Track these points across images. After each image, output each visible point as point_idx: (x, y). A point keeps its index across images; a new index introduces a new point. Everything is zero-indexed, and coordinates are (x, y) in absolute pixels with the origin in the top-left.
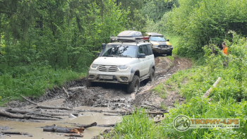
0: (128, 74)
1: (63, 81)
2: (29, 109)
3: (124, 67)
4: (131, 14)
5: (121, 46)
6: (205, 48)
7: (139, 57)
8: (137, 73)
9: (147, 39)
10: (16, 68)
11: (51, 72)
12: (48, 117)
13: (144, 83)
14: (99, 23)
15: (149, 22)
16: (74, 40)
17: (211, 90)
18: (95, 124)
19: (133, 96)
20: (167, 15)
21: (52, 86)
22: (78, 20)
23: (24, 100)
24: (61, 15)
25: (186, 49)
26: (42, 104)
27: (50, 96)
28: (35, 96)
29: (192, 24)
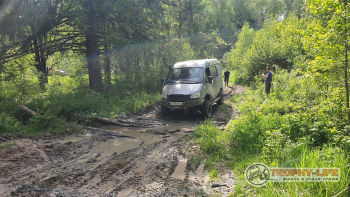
2: (132, 120)
6: (256, 77)
11: (146, 95)
12: (145, 126)
17: (261, 107)
18: (178, 131)
21: (147, 105)
22: (164, 59)
23: (129, 115)
25: (241, 79)
28: (132, 112)
29: (246, 61)
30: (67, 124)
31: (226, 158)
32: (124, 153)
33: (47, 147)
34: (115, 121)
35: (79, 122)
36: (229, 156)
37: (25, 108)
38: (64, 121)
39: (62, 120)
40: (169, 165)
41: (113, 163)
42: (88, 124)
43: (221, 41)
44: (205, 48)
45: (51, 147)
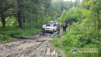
0: (52, 30)
1: (39, 31)
2: (32, 37)
3: (51, 28)
4: (52, 18)
5: (50, 24)
7: (54, 26)
8: (54, 30)
9: (55, 23)
10: (29, 29)
11: (36, 30)
12: (36, 39)
13: (55, 32)
14: (46, 20)
15: (55, 19)
16: (41, 23)
17: (69, 33)
18: (46, 40)
19: (53, 34)
20: (59, 18)
21: (37, 32)
22: (41, 19)
23: (31, 35)
24: (38, 18)
26: (35, 36)
27: (36, 35)
28: (33, 35)
30: (12, 38)
31: (62, 48)
32: (30, 47)
33: (6, 46)
35: (16, 38)
36: (62, 47)
38: (11, 38)
39: (10, 37)
40: (45, 51)
41: (27, 50)
42: (19, 39)
43: (57, 14)
44: (53, 16)
45: (7, 46)
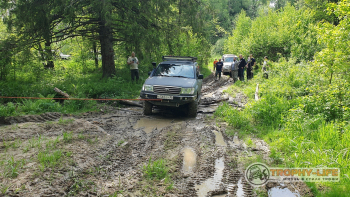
34: (137, 103)
37: (59, 91)
